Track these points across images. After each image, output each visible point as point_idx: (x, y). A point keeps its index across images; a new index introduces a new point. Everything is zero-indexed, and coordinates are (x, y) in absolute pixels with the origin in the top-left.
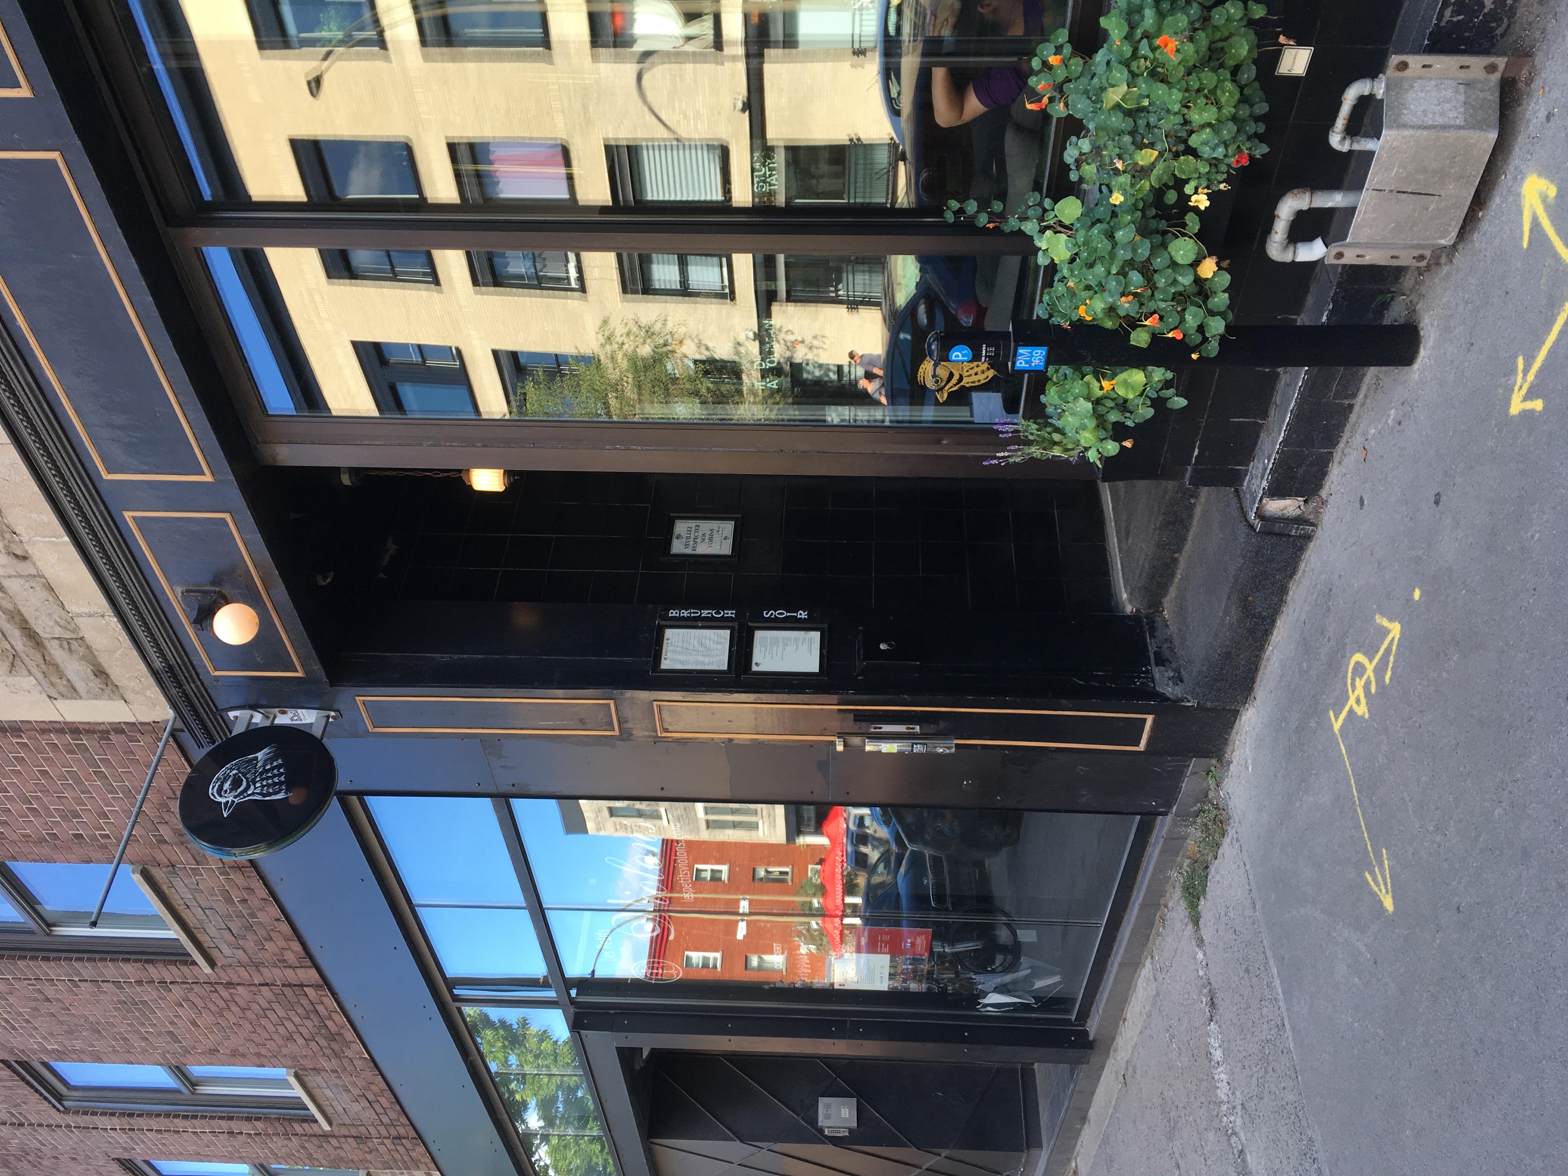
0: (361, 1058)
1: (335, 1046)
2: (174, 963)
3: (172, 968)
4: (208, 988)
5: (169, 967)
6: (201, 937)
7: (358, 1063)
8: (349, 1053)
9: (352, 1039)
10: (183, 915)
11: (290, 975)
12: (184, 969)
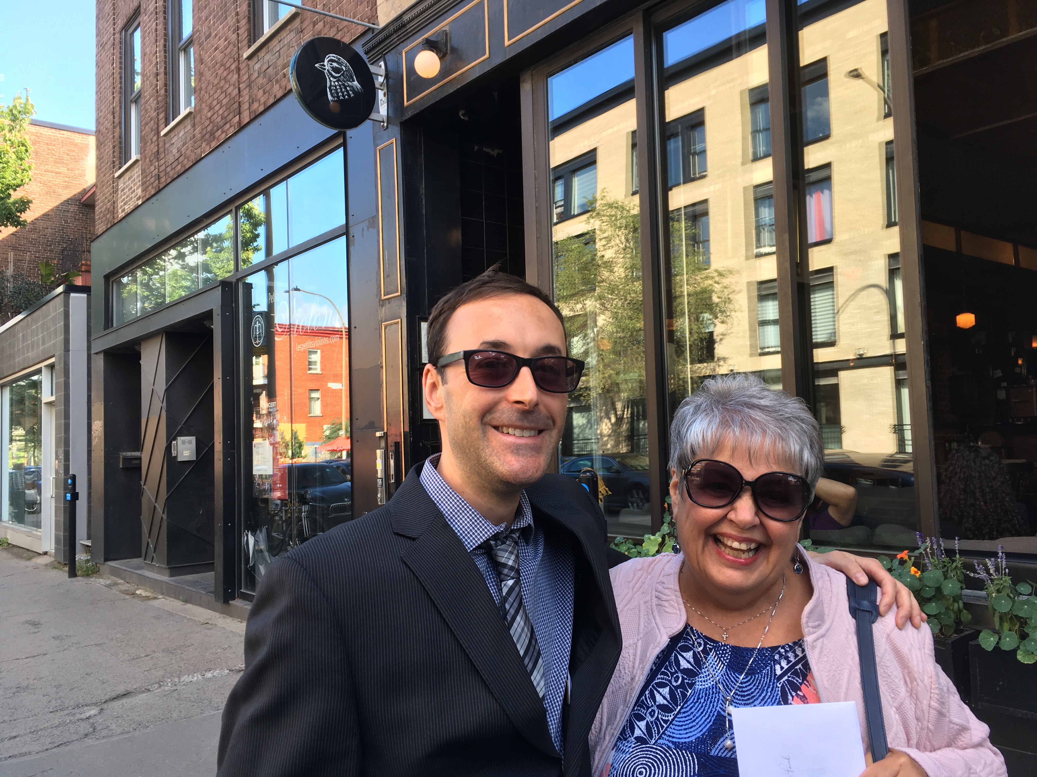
0: (201, 152)
1: (207, 136)
2: (249, 35)
3: (246, 34)
4: (236, 56)
5: (246, 32)
6: (264, 50)
7: (199, 151)
8: (204, 145)
9: (212, 146)
10: (275, 39)
11: (245, 106)
12: (246, 42)
